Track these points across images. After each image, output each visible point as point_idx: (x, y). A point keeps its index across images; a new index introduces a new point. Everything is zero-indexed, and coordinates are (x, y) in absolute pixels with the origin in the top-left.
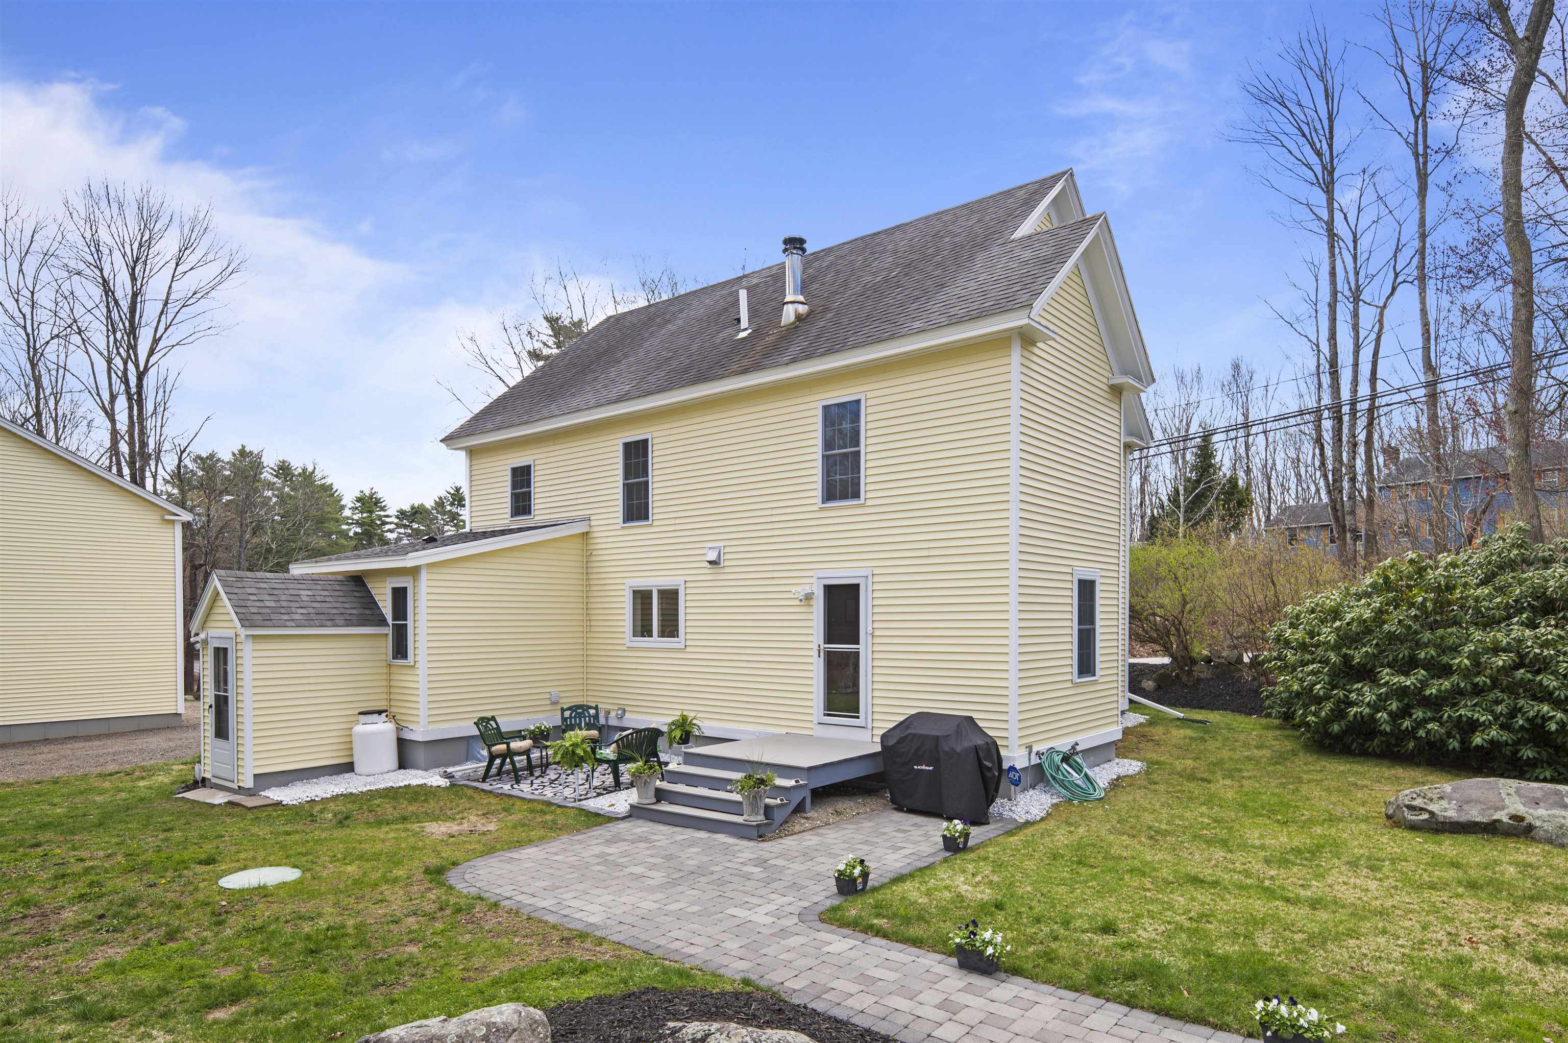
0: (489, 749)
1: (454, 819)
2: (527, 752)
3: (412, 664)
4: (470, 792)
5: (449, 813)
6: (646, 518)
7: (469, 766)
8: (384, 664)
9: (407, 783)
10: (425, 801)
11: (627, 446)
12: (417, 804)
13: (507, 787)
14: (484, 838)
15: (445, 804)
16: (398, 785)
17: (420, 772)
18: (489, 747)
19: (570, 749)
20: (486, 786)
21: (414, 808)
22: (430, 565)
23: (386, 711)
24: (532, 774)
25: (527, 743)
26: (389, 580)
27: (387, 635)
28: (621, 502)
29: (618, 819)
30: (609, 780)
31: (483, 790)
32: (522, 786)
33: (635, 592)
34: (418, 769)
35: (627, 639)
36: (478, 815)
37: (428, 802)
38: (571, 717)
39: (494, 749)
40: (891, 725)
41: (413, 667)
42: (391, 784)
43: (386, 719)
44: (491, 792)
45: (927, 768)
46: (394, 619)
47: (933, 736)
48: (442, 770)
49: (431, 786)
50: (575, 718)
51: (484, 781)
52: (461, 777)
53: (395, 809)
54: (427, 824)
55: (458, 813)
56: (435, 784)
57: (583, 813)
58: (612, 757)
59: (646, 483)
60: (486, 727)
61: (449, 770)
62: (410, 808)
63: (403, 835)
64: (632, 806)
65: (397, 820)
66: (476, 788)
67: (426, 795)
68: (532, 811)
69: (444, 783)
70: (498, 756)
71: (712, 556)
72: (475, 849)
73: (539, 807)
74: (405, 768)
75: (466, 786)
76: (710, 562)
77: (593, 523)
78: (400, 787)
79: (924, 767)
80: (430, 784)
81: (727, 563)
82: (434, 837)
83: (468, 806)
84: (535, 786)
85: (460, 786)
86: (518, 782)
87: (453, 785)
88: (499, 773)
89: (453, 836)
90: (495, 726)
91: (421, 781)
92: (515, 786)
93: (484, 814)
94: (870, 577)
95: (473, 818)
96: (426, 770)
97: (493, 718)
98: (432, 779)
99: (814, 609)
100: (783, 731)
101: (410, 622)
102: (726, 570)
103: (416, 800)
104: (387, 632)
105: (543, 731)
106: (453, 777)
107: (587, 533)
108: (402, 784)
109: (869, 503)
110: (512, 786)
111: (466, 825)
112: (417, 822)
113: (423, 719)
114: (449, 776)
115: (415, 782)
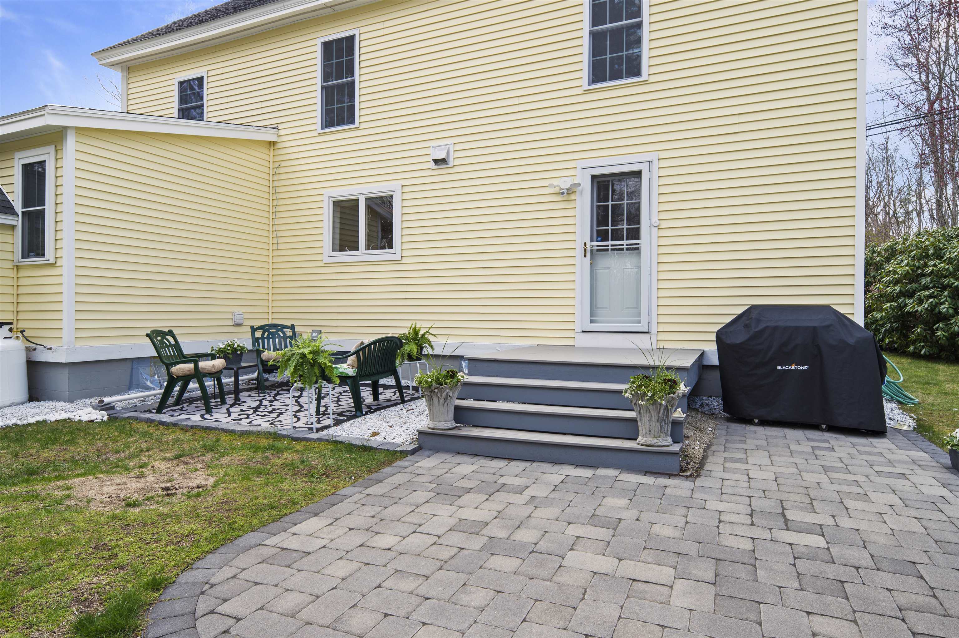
0: (168, 370)
1: (127, 469)
2: (216, 375)
3: (52, 261)
4: (143, 427)
5: (113, 458)
6: (351, 120)
7: (134, 395)
8: (9, 265)
9: (40, 418)
10: (72, 441)
11: (327, 46)
12: (56, 447)
13: (196, 418)
14: (202, 504)
15: (105, 445)
16: (25, 422)
17: (62, 403)
18: (168, 366)
19: (310, 356)
20: (165, 417)
21: (52, 454)
22: (79, 130)
23: (11, 323)
24: (223, 402)
25: (219, 363)
26: (18, 155)
27: (13, 227)
28: (318, 107)
29: (404, 454)
30: (348, 402)
31: (162, 423)
32: (216, 416)
33: (337, 204)
34: (59, 400)
35: (326, 254)
36: (167, 459)
37: (75, 444)
38: (263, 338)
39: (174, 369)
40: (728, 319)
41: (53, 265)
42: (14, 421)
43: (9, 334)
44: (175, 425)
45: (800, 368)
46: (25, 205)
47: (807, 328)
48: (95, 401)
49: (80, 421)
50: (268, 338)
51: (159, 410)
52: (126, 409)
53: (16, 456)
54: (76, 480)
55: (131, 458)
56: (85, 418)
57: (339, 446)
58: (351, 372)
59: (352, 84)
60: (162, 342)
61: (107, 400)
62: (44, 455)
63: (25, 508)
64: (421, 433)
65: (17, 475)
66: (151, 421)
67: (72, 433)
68: (256, 449)
69: (100, 416)
70: (179, 378)
71: (441, 155)
72: (192, 533)
73: (264, 442)
74: (38, 400)
75: (136, 419)
76: (436, 161)
77: (281, 132)
78: (29, 425)
79: (793, 367)
80: (77, 418)
81: (457, 162)
82: (94, 508)
83: (144, 446)
84: (234, 416)
85: (125, 419)
86: (209, 411)
87: (113, 419)
88: (178, 402)
89: (135, 505)
90: (173, 342)
91: (64, 416)
92: (207, 416)
93: (176, 458)
94: (655, 162)
95: (163, 466)
96: (71, 401)
97: (170, 333)
98: (80, 412)
99: (578, 204)
100: (535, 342)
101: (49, 207)
102: (456, 170)
103: (55, 441)
104: (14, 223)
105: (236, 350)
106: (113, 408)
107: (274, 143)
108: (32, 420)
109: (653, 79)
110: (202, 416)
111: (151, 478)
112: (57, 478)
113: (67, 334)
114: (108, 408)
115: (52, 417)
